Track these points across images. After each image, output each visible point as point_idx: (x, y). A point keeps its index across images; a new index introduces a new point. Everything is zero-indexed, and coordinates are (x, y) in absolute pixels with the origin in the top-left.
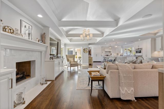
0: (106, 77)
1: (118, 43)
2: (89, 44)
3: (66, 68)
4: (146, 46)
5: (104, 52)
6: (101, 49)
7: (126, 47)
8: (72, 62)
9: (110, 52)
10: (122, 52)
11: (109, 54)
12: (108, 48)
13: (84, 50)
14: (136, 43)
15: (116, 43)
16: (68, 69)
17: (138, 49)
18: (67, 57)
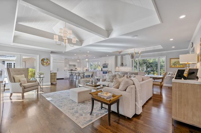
0: (122, 95)
1: (89, 56)
2: (52, 52)
3: (8, 96)
4: (111, 61)
5: (68, 66)
6: (64, 62)
7: (92, 61)
8: (25, 83)
9: (74, 65)
10: (88, 67)
11: (74, 69)
12: (75, 60)
13: (43, 60)
14: (103, 58)
15: (87, 56)
16: (11, 99)
17: (105, 64)
18: (11, 73)
